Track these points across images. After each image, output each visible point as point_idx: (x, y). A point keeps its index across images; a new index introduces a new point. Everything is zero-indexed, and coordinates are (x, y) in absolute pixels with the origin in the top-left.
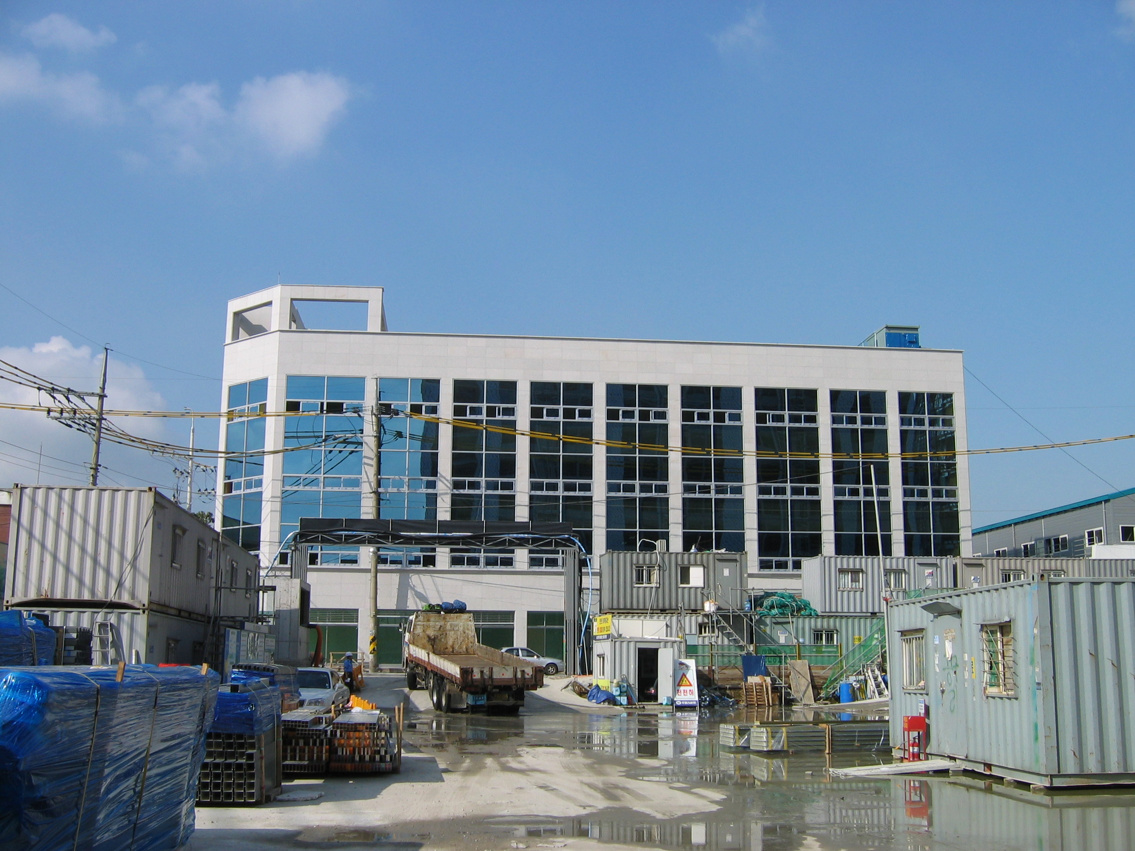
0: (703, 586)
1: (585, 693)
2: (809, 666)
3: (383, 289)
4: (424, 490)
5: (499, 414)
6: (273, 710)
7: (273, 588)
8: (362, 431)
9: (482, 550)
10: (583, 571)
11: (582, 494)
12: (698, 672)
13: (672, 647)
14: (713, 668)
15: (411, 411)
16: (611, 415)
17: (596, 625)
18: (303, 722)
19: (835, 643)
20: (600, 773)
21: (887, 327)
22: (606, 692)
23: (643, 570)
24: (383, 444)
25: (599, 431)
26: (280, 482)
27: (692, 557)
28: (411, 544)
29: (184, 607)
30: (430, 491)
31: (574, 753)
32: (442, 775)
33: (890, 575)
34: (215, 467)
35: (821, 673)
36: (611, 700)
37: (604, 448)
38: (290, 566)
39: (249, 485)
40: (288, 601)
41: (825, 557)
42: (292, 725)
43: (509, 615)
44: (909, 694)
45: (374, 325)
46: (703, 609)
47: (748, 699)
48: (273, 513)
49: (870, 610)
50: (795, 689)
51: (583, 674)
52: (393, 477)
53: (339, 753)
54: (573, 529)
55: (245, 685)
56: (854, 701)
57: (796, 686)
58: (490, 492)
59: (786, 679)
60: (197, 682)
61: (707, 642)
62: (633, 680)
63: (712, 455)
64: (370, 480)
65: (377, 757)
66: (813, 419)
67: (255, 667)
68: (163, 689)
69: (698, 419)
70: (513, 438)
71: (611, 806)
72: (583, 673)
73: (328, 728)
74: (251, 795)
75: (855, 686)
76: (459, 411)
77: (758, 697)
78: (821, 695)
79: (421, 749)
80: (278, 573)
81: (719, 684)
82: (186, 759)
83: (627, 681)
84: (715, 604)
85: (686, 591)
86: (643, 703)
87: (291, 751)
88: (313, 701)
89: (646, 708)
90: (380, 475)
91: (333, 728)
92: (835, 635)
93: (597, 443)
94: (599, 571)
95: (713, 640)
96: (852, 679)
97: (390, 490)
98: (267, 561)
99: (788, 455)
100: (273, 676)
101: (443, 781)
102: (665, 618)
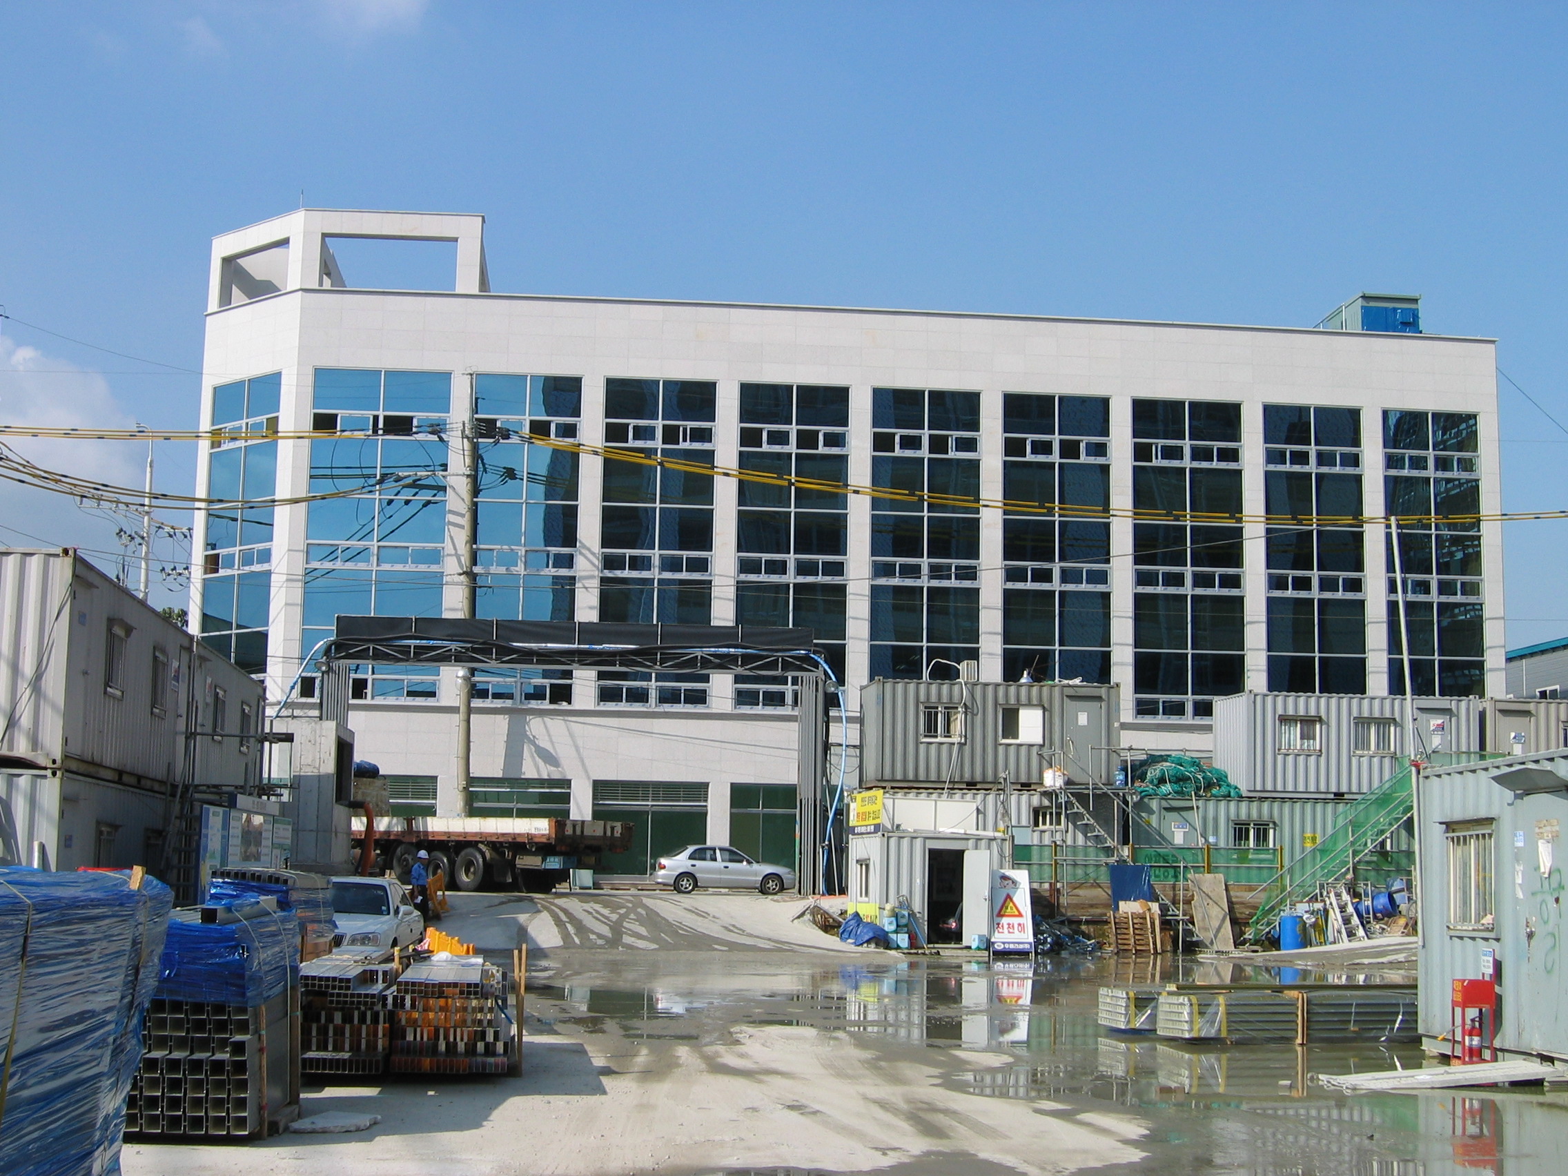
0: (1041, 742)
1: (833, 927)
2: (1226, 885)
3: (483, 217)
4: (552, 571)
5: (685, 440)
6: (283, 958)
7: (289, 738)
8: (445, 467)
9: (653, 675)
10: (831, 714)
11: (828, 579)
12: (1033, 892)
13: (989, 848)
14: (1059, 885)
15: (530, 432)
16: (882, 442)
17: (855, 808)
18: (341, 980)
19: (1271, 845)
20: (896, 1079)
21: (1364, 297)
22: (871, 925)
23: (936, 714)
24: (481, 490)
25: (860, 470)
26: (302, 554)
27: (1023, 690)
28: (532, 663)
29: (128, 769)
30: (564, 572)
31: (836, 1039)
32: (601, 1081)
33: (1369, 729)
34: (190, 529)
35: (1248, 896)
36: (881, 940)
37: (867, 501)
38: (319, 701)
39: (247, 559)
40: (314, 760)
41: (1256, 695)
42: (320, 986)
43: (699, 790)
44: (1461, 938)
45: (468, 280)
46: (1041, 784)
47: (1120, 941)
48: (288, 607)
49: (1333, 789)
50: (1201, 924)
51: (830, 894)
52: (499, 547)
53: (407, 1039)
54: (815, 641)
55: (229, 909)
56: (1305, 947)
57: (1203, 919)
58: (667, 575)
59: (1186, 906)
60: (121, 905)
61: (1047, 840)
62: (919, 904)
63: (1057, 515)
64: (459, 552)
65: (480, 1046)
66: (1233, 455)
67: (253, 875)
68: (41, 920)
69: (1032, 453)
70: (709, 481)
71: (934, 1149)
72: (830, 891)
73: (388, 992)
74: (241, 1122)
75: (1307, 921)
76: (615, 433)
77: (1137, 937)
78: (1246, 936)
79: (555, 1028)
80: (297, 712)
81: (1069, 914)
82: (98, 1065)
83: (909, 907)
84: (1064, 775)
85: (1012, 750)
86: (936, 945)
87: (318, 1033)
88: (359, 937)
89: (941, 953)
90: (476, 543)
91: (399, 991)
92: (1271, 831)
93: (856, 492)
94: (858, 714)
95: (1058, 837)
96: (1302, 909)
97: (494, 569)
98: (280, 691)
99: (1188, 516)
100: (287, 892)
101: (604, 1092)
102: (974, 798)
